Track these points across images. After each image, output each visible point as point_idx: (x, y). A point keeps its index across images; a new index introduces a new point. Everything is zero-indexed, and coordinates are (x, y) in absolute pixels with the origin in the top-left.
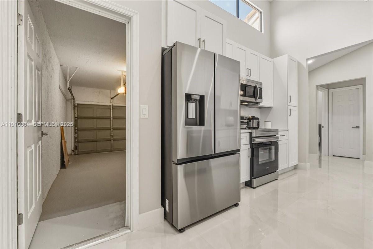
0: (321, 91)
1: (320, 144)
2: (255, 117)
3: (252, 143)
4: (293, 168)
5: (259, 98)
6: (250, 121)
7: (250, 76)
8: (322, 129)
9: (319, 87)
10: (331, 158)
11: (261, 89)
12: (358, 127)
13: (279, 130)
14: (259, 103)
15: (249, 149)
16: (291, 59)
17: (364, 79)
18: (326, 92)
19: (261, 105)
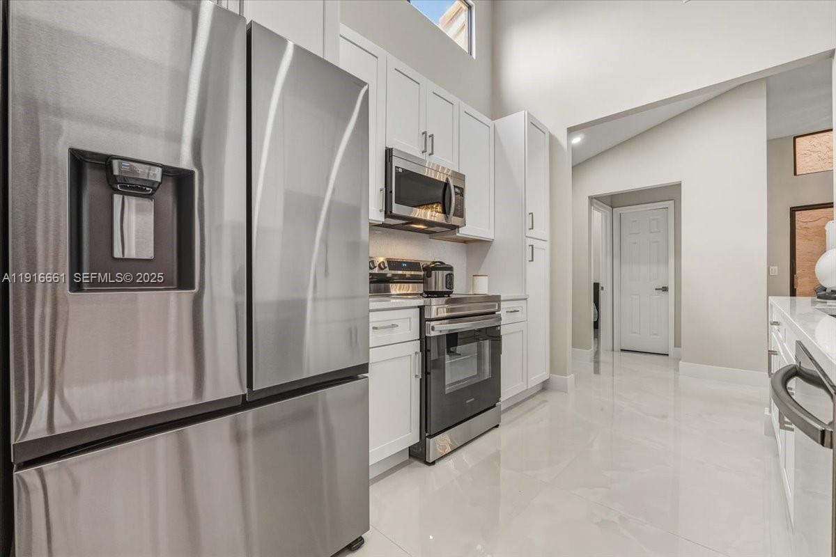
0: (598, 210)
1: (596, 325)
2: (442, 263)
3: (426, 337)
4: (539, 388)
5: (455, 215)
6: (429, 275)
7: (432, 154)
8: (602, 293)
9: (595, 201)
10: (618, 355)
11: (461, 192)
12: (665, 289)
13: (502, 299)
14: (458, 227)
15: (416, 353)
16: (533, 124)
17: (677, 187)
18: (609, 213)
19: (463, 232)
